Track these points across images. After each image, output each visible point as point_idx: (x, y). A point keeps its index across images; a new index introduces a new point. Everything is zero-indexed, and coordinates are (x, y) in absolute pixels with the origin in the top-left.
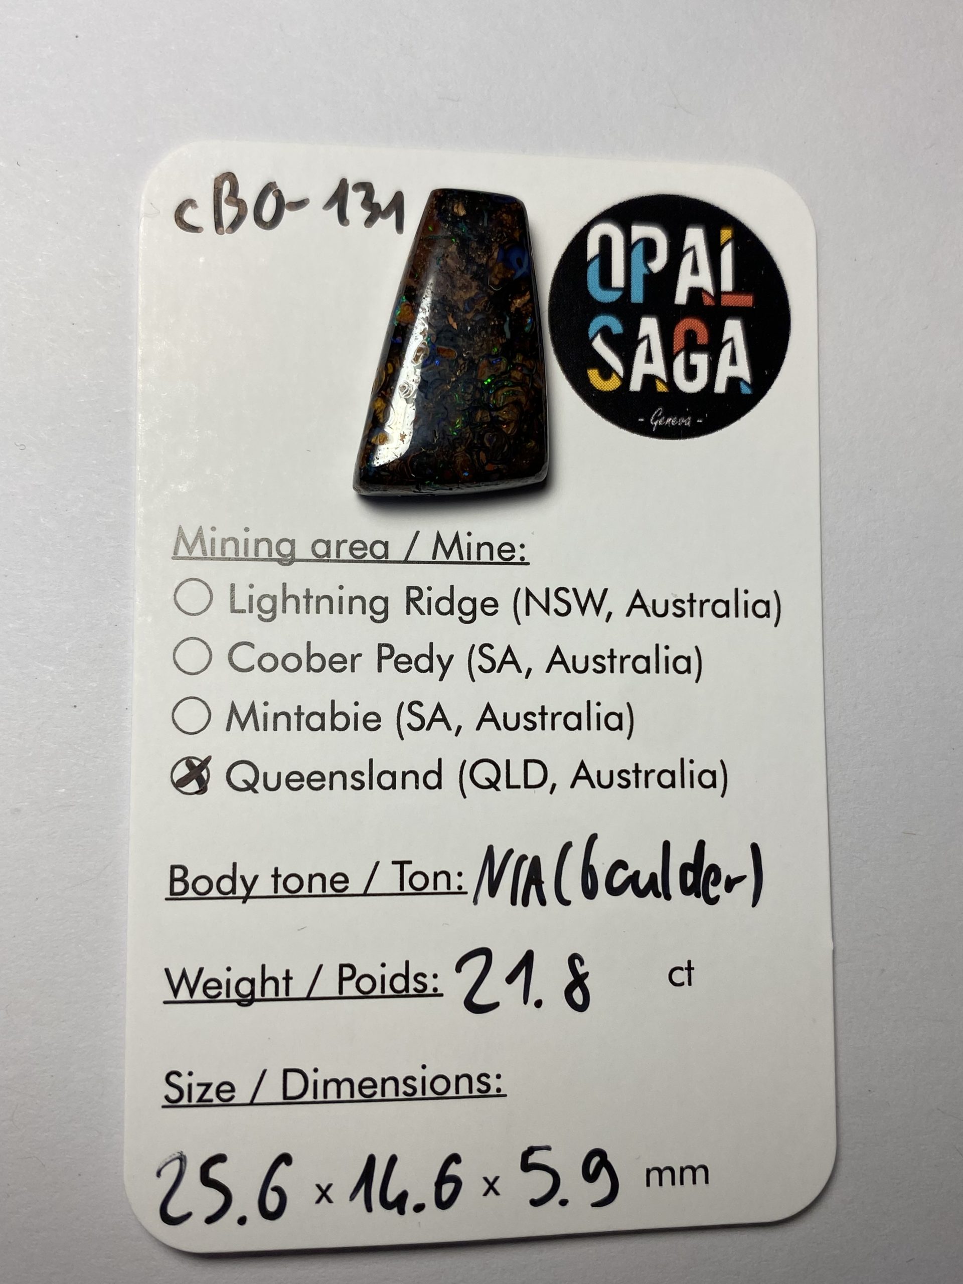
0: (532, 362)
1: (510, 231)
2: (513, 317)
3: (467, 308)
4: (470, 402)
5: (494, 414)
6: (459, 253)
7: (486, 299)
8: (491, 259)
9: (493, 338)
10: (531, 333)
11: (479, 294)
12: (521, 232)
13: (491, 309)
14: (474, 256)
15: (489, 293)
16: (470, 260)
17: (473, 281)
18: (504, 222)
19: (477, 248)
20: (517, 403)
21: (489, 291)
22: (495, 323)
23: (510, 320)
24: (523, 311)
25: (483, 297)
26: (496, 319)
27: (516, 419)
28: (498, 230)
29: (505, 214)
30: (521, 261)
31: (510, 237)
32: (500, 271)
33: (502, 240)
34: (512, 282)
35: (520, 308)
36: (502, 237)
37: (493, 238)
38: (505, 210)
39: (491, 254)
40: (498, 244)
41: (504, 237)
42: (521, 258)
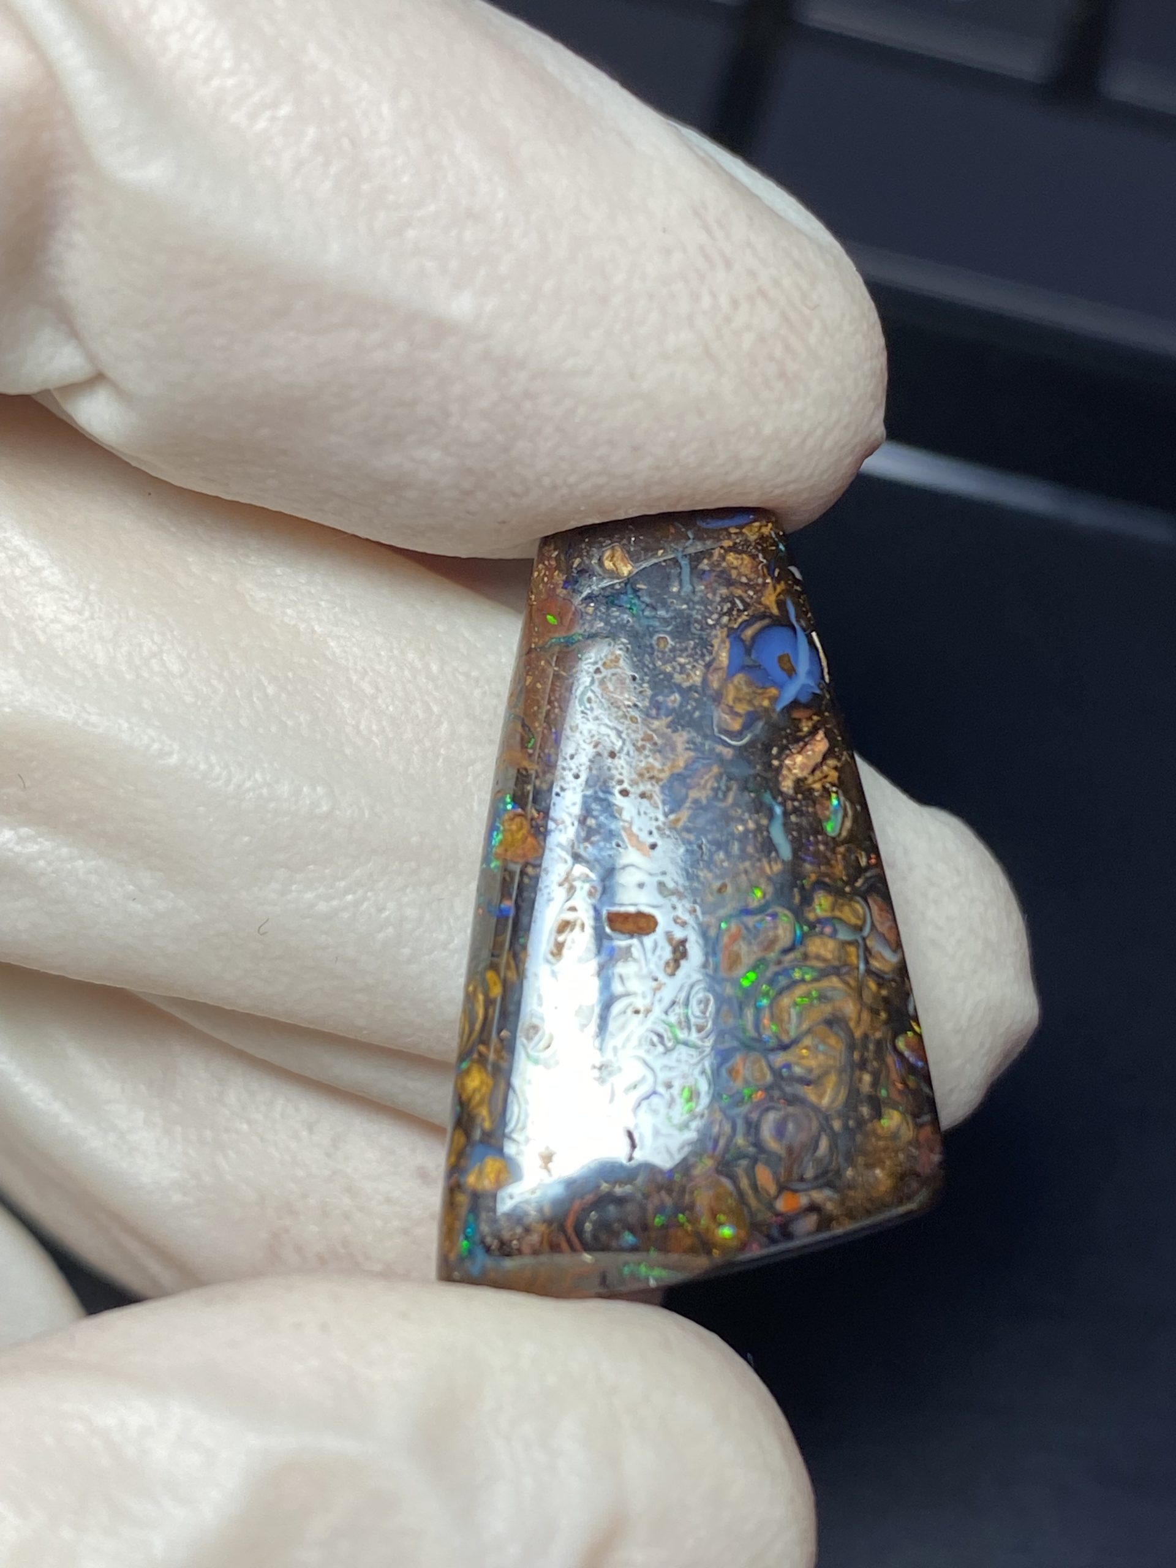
0: (858, 907)
1: (751, 593)
2: (789, 804)
5: (779, 1059)
6: (635, 669)
7: (715, 769)
8: (711, 668)
9: (747, 864)
10: (838, 839)
11: (695, 762)
12: (779, 588)
13: (732, 794)
14: (669, 669)
15: (720, 754)
16: (662, 682)
17: (675, 731)
18: (734, 573)
19: (673, 650)
20: (833, 1022)
21: (719, 748)
22: (746, 828)
23: (783, 812)
24: (815, 782)
25: (708, 766)
26: (746, 816)
27: (838, 1064)
28: (721, 594)
29: (732, 554)
30: (789, 661)
31: (753, 608)
32: (741, 696)
33: (736, 620)
34: (775, 716)
35: (806, 779)
36: (733, 610)
37: (710, 618)
38: (731, 544)
39: (711, 657)
40: (726, 629)
41: (739, 610)
42: (790, 655)
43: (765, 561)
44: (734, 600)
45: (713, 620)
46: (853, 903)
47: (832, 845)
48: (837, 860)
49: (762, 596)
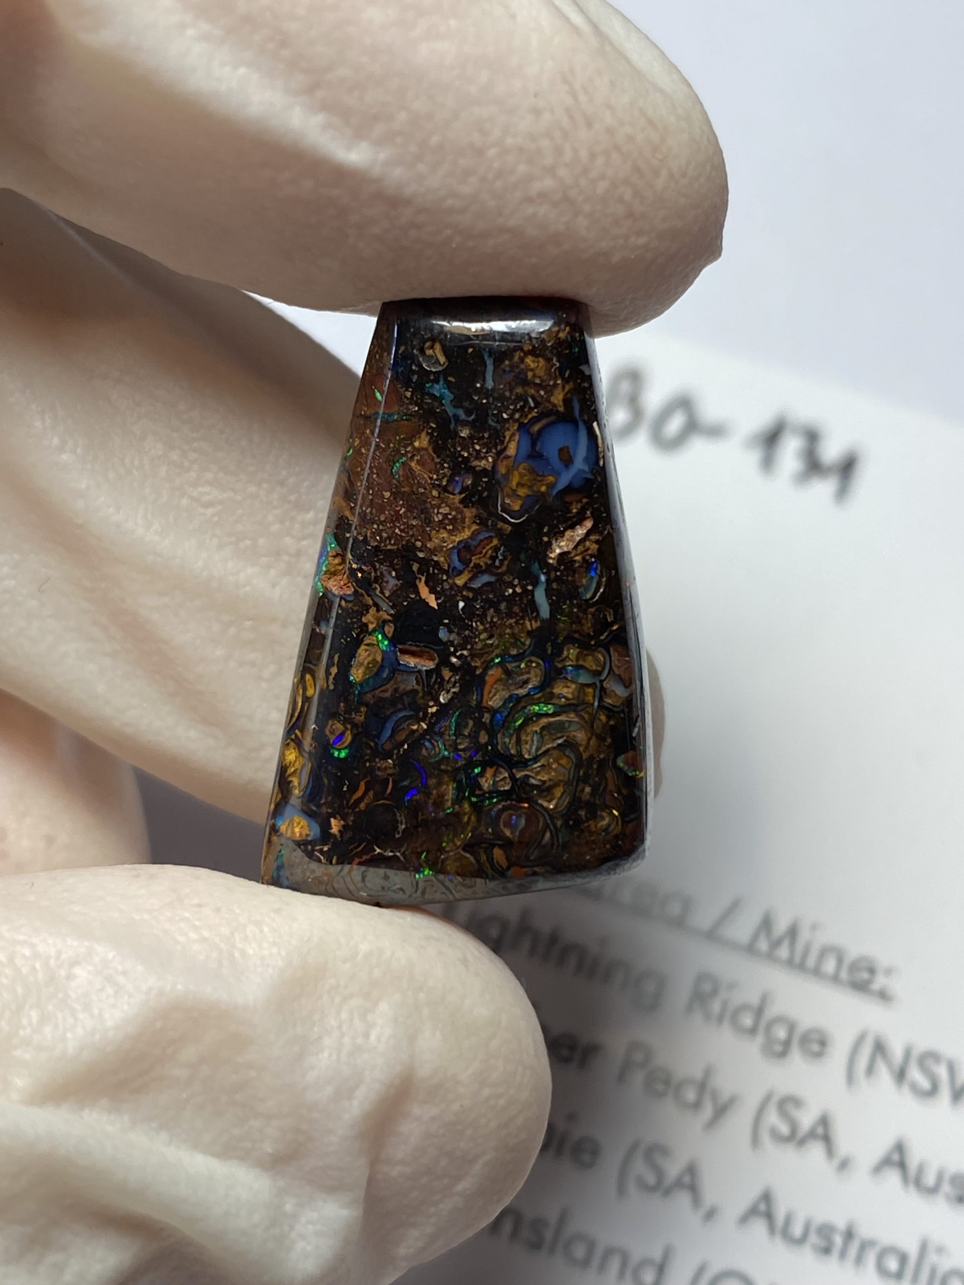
0: (600, 656)
1: (542, 393)
2: (553, 574)
3: (457, 564)
4: (468, 754)
5: (520, 773)
6: (438, 450)
7: (496, 541)
8: (502, 456)
9: (512, 621)
10: (591, 602)
11: (479, 533)
13: (506, 563)
14: (466, 455)
15: (501, 529)
16: (460, 466)
17: (466, 506)
18: (530, 375)
19: (471, 437)
20: (567, 747)
21: (500, 525)
22: (514, 591)
23: (547, 580)
24: (577, 555)
25: (490, 539)
26: (517, 581)
27: (566, 779)
28: (517, 393)
29: (530, 357)
30: (568, 452)
31: (542, 406)
32: (524, 482)
33: (526, 416)
34: (550, 499)
35: (569, 552)
36: (525, 407)
37: (505, 413)
38: (531, 348)
39: (503, 447)
40: (517, 424)
41: (531, 408)
42: (570, 446)
43: (558, 365)
44: (527, 398)
45: (508, 415)
46: (596, 654)
47: (584, 607)
48: (587, 620)
49: (552, 395)
